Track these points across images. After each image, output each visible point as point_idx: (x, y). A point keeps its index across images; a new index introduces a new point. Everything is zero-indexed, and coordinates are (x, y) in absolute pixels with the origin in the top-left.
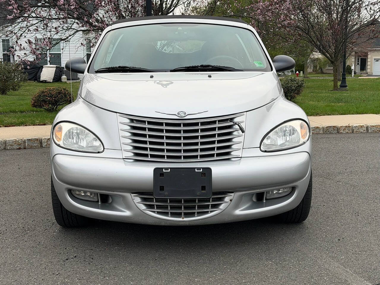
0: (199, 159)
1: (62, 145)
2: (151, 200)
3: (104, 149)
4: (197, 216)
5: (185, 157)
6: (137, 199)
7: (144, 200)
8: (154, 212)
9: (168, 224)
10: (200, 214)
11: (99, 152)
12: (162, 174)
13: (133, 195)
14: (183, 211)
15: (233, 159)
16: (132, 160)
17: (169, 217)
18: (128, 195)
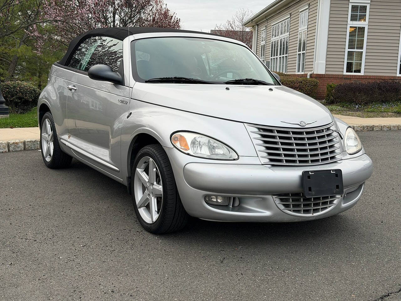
0: (320, 163)
1: (192, 154)
2: (287, 200)
3: (238, 156)
4: (321, 211)
5: (312, 161)
6: (278, 201)
7: (282, 200)
8: (290, 210)
9: (300, 220)
10: (323, 209)
11: (234, 160)
12: (309, 177)
13: (274, 197)
14: (312, 208)
15: (338, 161)
16: (270, 166)
17: (302, 214)
18: (270, 197)
